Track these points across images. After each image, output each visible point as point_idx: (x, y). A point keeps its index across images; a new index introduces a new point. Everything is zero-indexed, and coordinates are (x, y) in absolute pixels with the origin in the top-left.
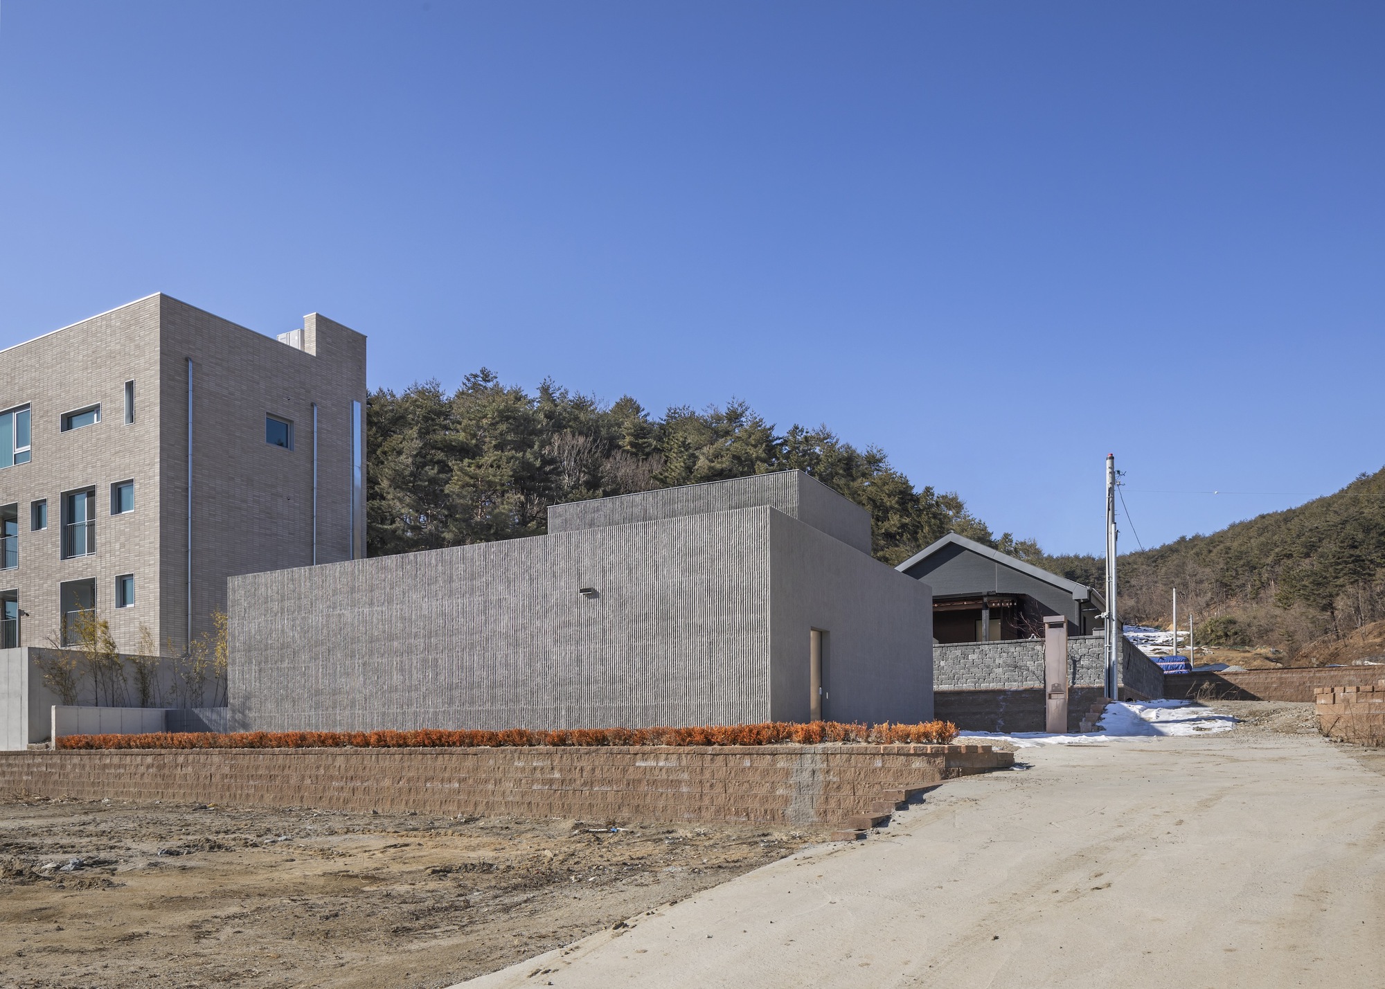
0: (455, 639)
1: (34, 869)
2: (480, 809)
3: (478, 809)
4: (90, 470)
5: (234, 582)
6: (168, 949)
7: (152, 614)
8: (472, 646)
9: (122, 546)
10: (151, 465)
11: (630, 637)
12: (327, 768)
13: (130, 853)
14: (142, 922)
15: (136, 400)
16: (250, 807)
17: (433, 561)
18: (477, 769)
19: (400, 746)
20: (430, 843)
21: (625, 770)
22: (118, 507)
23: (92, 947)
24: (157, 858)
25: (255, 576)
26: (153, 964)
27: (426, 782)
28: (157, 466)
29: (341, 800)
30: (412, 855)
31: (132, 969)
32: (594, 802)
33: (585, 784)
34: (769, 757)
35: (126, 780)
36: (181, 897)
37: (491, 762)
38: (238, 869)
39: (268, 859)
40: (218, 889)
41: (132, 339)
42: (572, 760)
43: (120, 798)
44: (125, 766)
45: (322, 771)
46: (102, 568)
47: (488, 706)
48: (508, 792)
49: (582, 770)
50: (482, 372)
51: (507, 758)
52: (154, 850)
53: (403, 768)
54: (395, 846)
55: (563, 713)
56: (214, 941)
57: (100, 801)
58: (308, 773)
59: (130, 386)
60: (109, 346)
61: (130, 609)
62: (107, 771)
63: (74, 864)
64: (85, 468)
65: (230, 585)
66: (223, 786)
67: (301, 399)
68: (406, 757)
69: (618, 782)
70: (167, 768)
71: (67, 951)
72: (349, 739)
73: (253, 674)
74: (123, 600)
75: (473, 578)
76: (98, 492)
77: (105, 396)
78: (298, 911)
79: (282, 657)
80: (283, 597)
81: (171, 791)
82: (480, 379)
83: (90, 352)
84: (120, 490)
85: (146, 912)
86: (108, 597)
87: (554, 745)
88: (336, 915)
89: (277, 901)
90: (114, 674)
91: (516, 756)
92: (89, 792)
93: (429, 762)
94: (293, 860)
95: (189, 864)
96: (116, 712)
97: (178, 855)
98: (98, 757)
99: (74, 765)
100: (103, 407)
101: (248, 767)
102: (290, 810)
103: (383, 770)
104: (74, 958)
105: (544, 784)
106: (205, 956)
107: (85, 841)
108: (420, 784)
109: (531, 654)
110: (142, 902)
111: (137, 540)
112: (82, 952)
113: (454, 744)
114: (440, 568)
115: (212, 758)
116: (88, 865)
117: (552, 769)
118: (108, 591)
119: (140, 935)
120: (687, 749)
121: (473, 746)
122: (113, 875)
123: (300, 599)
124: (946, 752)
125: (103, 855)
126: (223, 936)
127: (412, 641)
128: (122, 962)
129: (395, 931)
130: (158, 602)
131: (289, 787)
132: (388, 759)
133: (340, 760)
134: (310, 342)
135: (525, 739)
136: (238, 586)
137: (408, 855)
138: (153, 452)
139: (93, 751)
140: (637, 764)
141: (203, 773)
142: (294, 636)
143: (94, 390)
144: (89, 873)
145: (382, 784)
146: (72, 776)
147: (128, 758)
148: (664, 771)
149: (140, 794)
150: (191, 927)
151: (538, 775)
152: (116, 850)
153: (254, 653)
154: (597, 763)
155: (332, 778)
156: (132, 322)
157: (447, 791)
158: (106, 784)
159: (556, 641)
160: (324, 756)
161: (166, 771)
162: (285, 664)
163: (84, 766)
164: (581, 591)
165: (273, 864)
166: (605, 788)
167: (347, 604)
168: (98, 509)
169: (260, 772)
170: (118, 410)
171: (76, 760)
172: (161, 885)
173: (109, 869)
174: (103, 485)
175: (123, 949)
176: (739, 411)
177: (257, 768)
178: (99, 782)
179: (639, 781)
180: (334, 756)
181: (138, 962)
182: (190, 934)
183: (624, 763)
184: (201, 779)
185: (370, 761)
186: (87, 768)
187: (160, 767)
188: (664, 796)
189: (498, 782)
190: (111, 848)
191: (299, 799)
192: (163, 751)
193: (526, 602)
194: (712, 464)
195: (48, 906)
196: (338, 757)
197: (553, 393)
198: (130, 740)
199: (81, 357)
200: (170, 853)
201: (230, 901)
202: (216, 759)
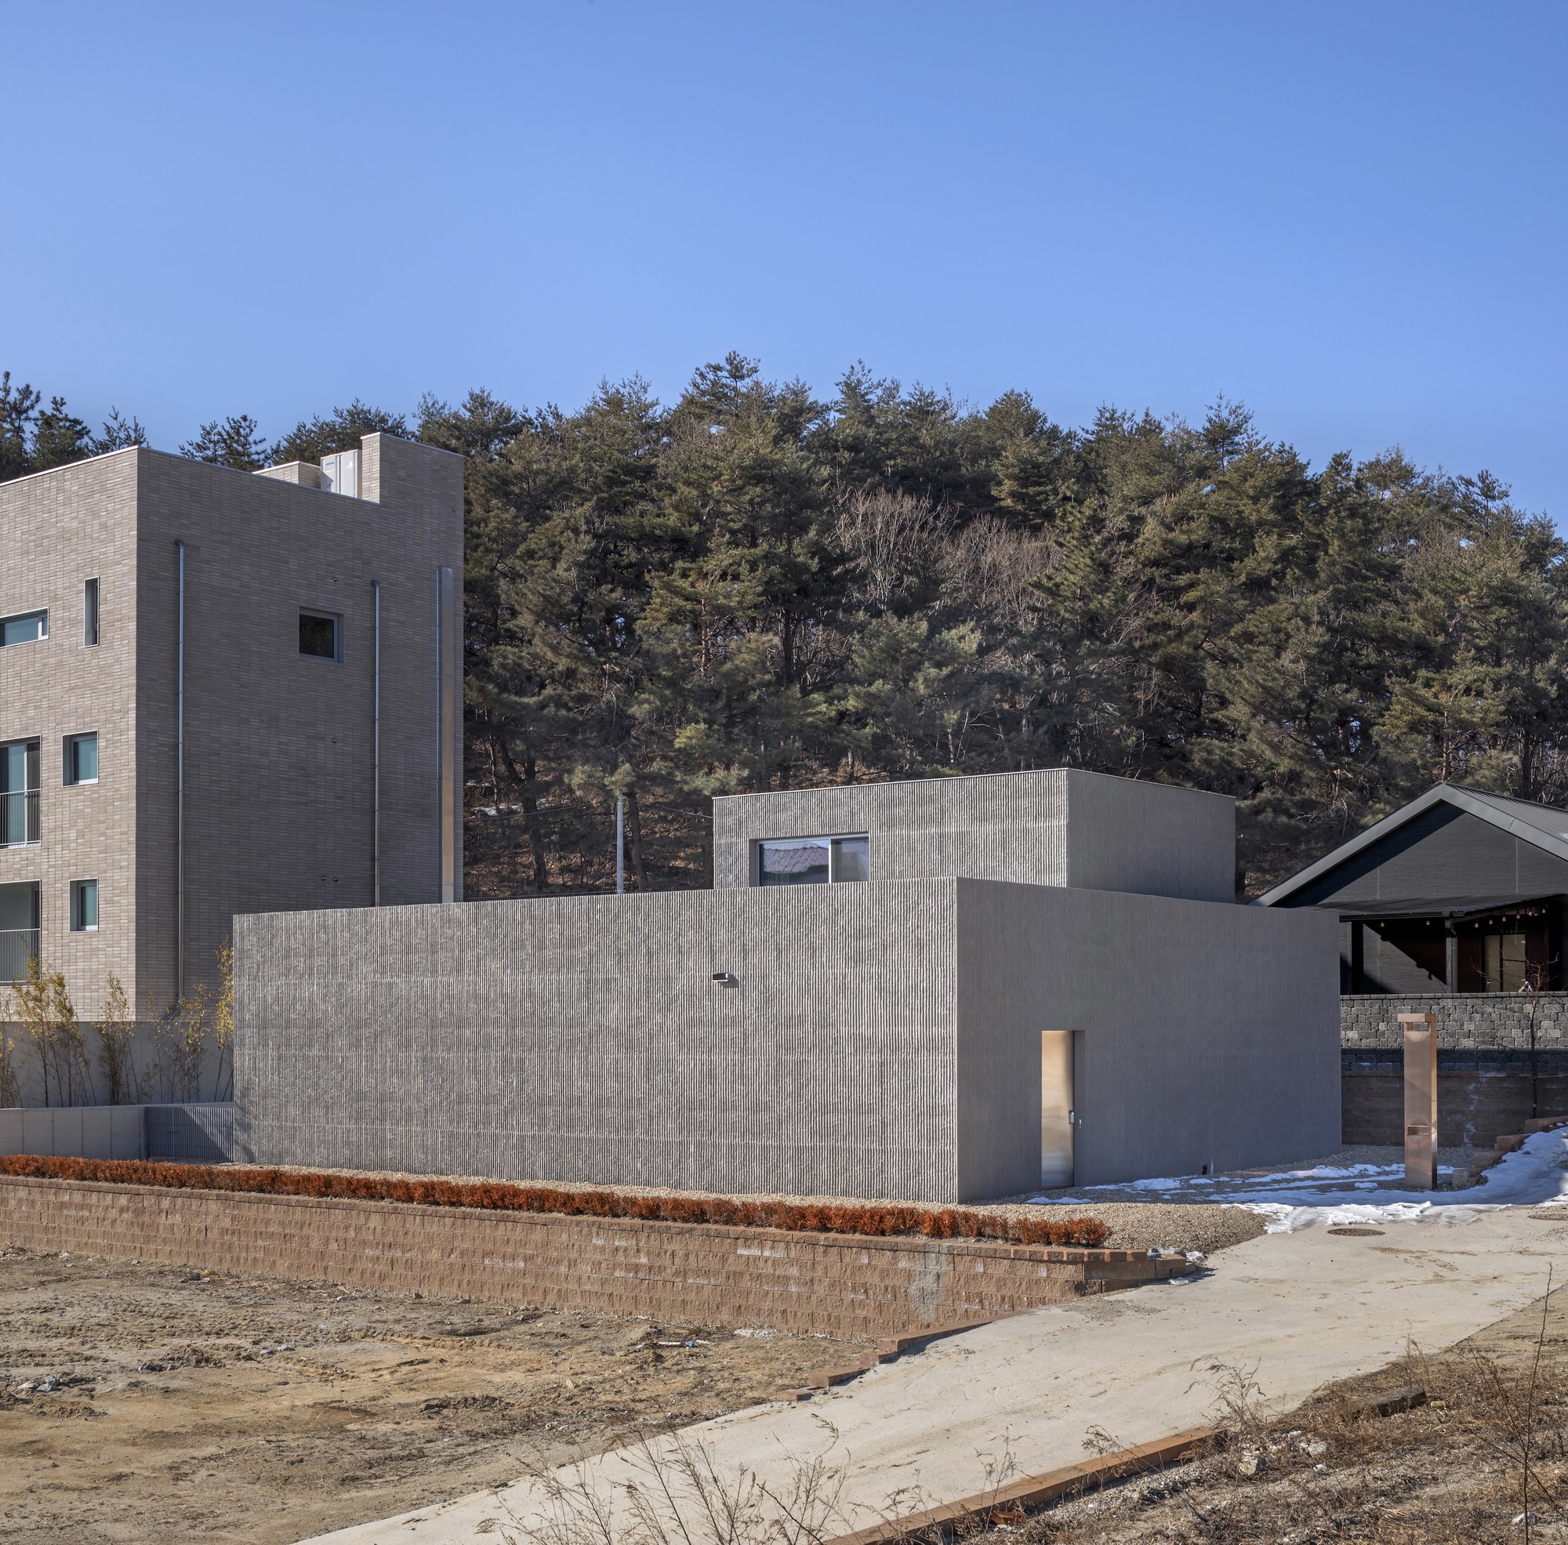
0: (549, 1032)
1: (10, 1389)
2: (551, 1298)
3: (549, 1298)
4: (31, 713)
5: (242, 923)
6: (150, 1490)
7: (124, 943)
8: (571, 1045)
9: (81, 834)
10: (124, 712)
11: (778, 1047)
12: (358, 1229)
13: (107, 1366)
14: (127, 1461)
15: (102, 609)
16: (258, 1278)
17: (519, 916)
18: (546, 1244)
19: (452, 1204)
20: (457, 1359)
21: (724, 1259)
22: (73, 774)
23: (87, 1485)
24: (137, 1375)
25: (272, 916)
26: (137, 1503)
27: (483, 1257)
28: (133, 715)
29: (377, 1275)
30: (425, 1377)
31: (123, 1506)
32: (688, 1298)
33: (677, 1273)
34: (888, 1253)
35: (90, 1226)
36: (162, 1432)
37: (564, 1236)
38: (225, 1393)
39: (260, 1380)
40: (201, 1422)
41: (95, 514)
42: (661, 1241)
43: (84, 1253)
44: (90, 1207)
45: (352, 1234)
46: (50, 867)
47: (592, 1133)
48: (584, 1278)
49: (673, 1254)
50: (730, 361)
51: (584, 1232)
52: (134, 1364)
53: (454, 1236)
54: (411, 1363)
55: (692, 1150)
56: (189, 1483)
57: (56, 1255)
58: (334, 1234)
59: (92, 586)
60: (62, 521)
61: (92, 935)
62: (65, 1212)
63: (50, 1383)
64: (25, 708)
65: (236, 927)
66: (222, 1244)
67: (356, 577)
68: (459, 1222)
69: (717, 1273)
70: (147, 1214)
71: (67, 1489)
72: (388, 1191)
73: (270, 1063)
74: (80, 921)
75: (572, 945)
76: (44, 747)
77: (55, 598)
78: (269, 1454)
79: (311, 1040)
80: (311, 950)
81: (152, 1247)
82: (725, 374)
83: (32, 527)
84: (76, 745)
85: (131, 1450)
86: (59, 913)
87: (643, 1217)
88: (301, 1461)
89: (253, 1441)
90: (72, 1053)
91: (594, 1230)
92: (40, 1240)
93: (488, 1231)
94: (286, 1383)
95: (174, 1384)
96: (76, 1112)
97: (160, 1370)
98: (53, 1191)
99: (20, 1201)
100: (52, 614)
101: (255, 1221)
102: (309, 1287)
103: (430, 1238)
104: (75, 1495)
105: (628, 1270)
106: (180, 1497)
107: (54, 1343)
108: (477, 1260)
109: (649, 1061)
110: (125, 1436)
111: (103, 827)
112: (80, 1490)
113: (520, 1207)
114: (527, 926)
115: (207, 1204)
116: (64, 1384)
117: (638, 1251)
118: (59, 903)
119: (126, 1475)
120: (797, 1234)
121: (543, 1211)
122: (92, 1397)
123: (335, 955)
124: (1086, 1259)
125: (79, 1370)
126: (197, 1479)
127: (490, 1030)
128: (114, 1500)
129: (343, 1480)
130: (133, 926)
131: (309, 1253)
132: (436, 1223)
133: (374, 1217)
134: (371, 479)
135: (607, 1207)
136: (248, 929)
137: (420, 1378)
138: (125, 691)
139: (46, 1181)
140: (739, 1252)
141: (197, 1224)
142: (326, 1010)
143: (38, 587)
144: (69, 1395)
145: (428, 1257)
146: (16, 1215)
147: (95, 1196)
148: (770, 1263)
149: (111, 1248)
150: (171, 1468)
151: (621, 1258)
152: (92, 1362)
153: (271, 1032)
154: (691, 1247)
155: (364, 1244)
156: (96, 488)
157: (510, 1271)
158: (64, 1230)
159: (681, 1047)
160: (354, 1213)
161: (146, 1219)
162: (315, 1052)
163: (33, 1203)
164: (716, 977)
165: (264, 1388)
166: (701, 1281)
167: (401, 970)
168: (44, 775)
169: (271, 1229)
170: (73, 623)
171: (22, 1193)
172: (146, 1413)
173: (87, 1390)
174: (52, 737)
175: (114, 1488)
176: (1232, 423)
177: (267, 1222)
178: (55, 1227)
179: (741, 1274)
180: (368, 1213)
181: (126, 1501)
182: (169, 1476)
183: (724, 1250)
184: (193, 1233)
185: (414, 1225)
186: (38, 1206)
187: (139, 1212)
188: (770, 1295)
189: (572, 1264)
190: (87, 1359)
191: (322, 1270)
192: (142, 1188)
193: (643, 986)
194: (1171, 536)
195: (37, 1438)
196: (373, 1216)
197: (867, 394)
198: (96, 1168)
199: (18, 534)
200: (152, 1368)
201: (209, 1439)
202: (213, 1206)
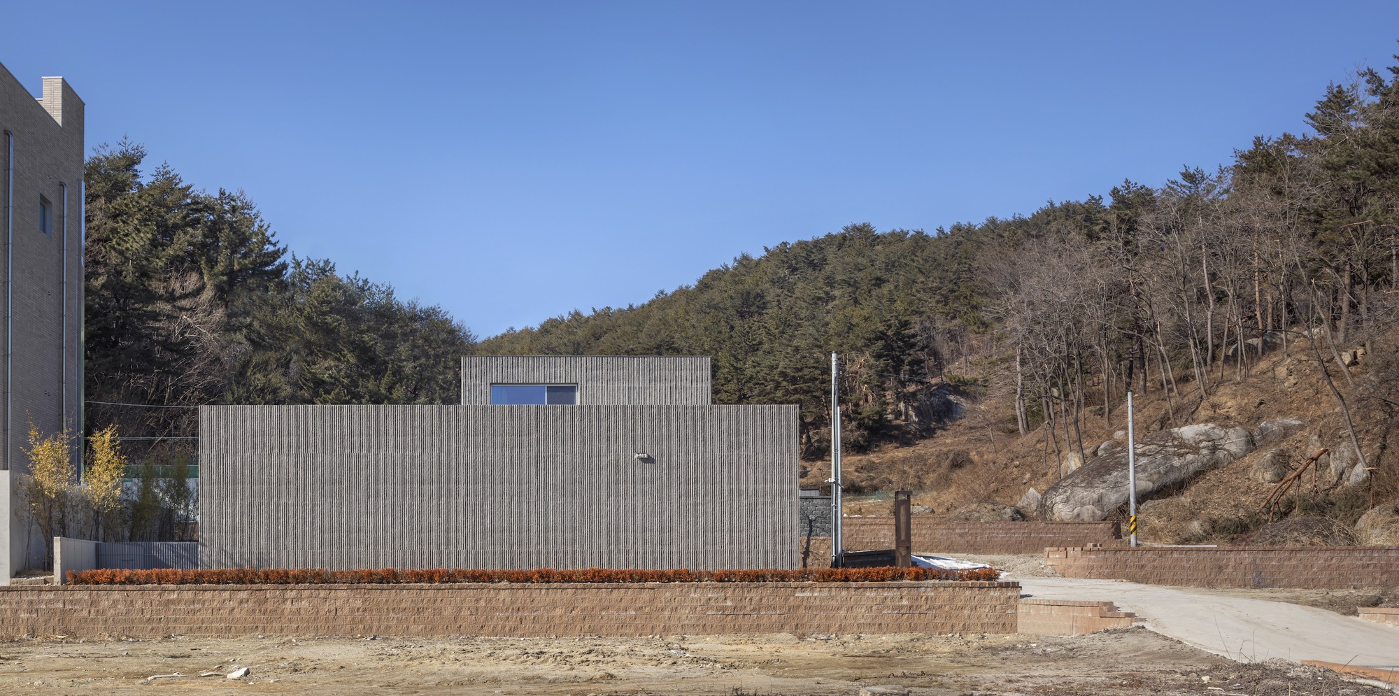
0: (501, 487)
5: (207, 412)
8: (521, 495)
11: (681, 496)
12: (489, 601)
18: (653, 600)
21: (786, 600)
27: (601, 610)
29: (508, 628)
32: (761, 623)
33: (753, 609)
35: (204, 615)
42: (743, 592)
45: (483, 604)
47: (539, 548)
51: (684, 591)
53: (576, 599)
58: (466, 605)
66: (353, 618)
67: (55, 177)
69: (781, 607)
70: (270, 603)
73: (238, 508)
75: (522, 435)
79: (281, 492)
81: (276, 625)
91: (692, 590)
92: (143, 629)
93: (604, 595)
101: (387, 601)
103: (554, 602)
105: (717, 610)
108: (595, 613)
114: (485, 422)
115: (336, 593)
117: (725, 599)
120: (836, 584)
123: (306, 436)
127: (452, 486)
131: (442, 619)
132: (560, 593)
133: (503, 592)
134: (53, 109)
136: (215, 416)
140: (797, 595)
141: (325, 607)
142: (297, 472)
145: (553, 613)
148: (818, 599)
151: (712, 603)
153: (239, 487)
154: (764, 594)
155: (494, 609)
157: (623, 618)
158: (171, 620)
159: (609, 495)
161: (269, 606)
166: (771, 612)
167: (371, 447)
177: (399, 602)
178: (160, 619)
183: (786, 595)
184: (321, 613)
185: (539, 594)
187: (260, 602)
189: (674, 609)
191: (456, 629)
193: (580, 460)
202: (342, 593)
